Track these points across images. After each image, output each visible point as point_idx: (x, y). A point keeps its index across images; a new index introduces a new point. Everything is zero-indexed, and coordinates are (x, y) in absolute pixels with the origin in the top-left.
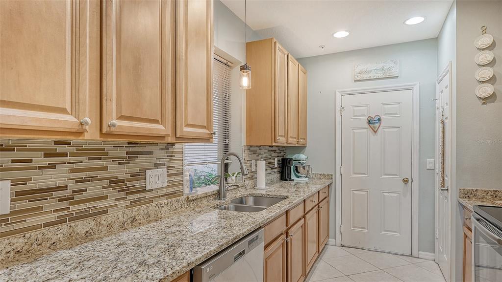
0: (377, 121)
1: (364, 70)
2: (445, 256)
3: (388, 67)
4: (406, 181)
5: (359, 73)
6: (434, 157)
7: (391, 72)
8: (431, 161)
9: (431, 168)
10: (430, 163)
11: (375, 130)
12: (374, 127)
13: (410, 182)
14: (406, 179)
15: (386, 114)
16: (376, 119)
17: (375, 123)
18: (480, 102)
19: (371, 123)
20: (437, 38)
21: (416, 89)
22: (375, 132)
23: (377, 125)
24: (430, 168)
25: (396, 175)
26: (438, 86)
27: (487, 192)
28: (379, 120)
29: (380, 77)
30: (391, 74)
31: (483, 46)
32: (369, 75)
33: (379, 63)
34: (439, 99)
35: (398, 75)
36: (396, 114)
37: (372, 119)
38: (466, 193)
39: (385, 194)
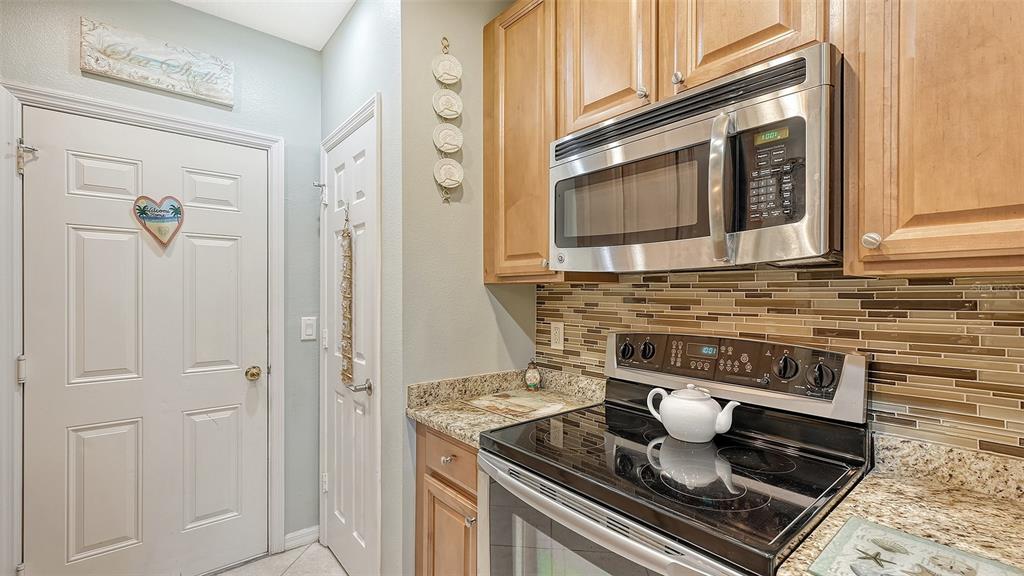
0: (170, 215)
1: (121, 48)
2: (355, 534)
3: (206, 71)
4: (253, 375)
5: (104, 53)
6: (317, 313)
7: (214, 89)
8: (309, 322)
9: (311, 338)
10: (307, 325)
11: (165, 240)
12: (160, 230)
13: (264, 375)
14: (254, 371)
15: (196, 200)
16: (166, 206)
17: (163, 217)
18: (439, 196)
19: (150, 218)
20: (320, 53)
21: (278, 150)
22: (164, 245)
23: (171, 226)
24: (307, 338)
25: (227, 362)
26: (325, 157)
27: (452, 385)
28: (177, 211)
29: (177, 89)
30: (212, 93)
31: (449, 77)
32: (142, 72)
33: (175, 48)
34: (331, 188)
35: (232, 103)
36: (227, 203)
37: (151, 205)
38: (422, 394)
39: (197, 419)
